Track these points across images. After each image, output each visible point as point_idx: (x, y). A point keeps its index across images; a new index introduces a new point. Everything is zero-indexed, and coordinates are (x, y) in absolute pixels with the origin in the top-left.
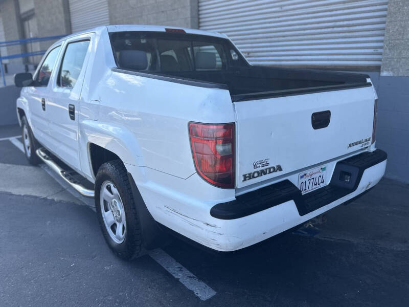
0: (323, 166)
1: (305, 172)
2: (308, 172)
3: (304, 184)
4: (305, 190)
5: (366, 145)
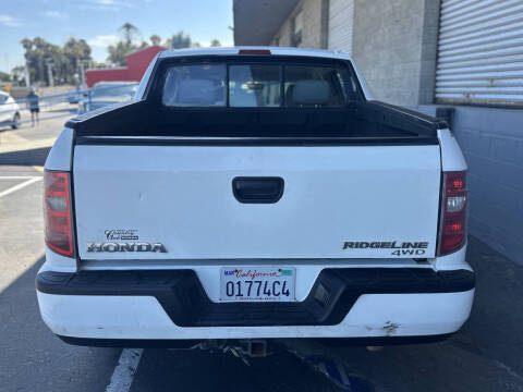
0: (285, 267)
1: (238, 267)
2: (245, 268)
3: (236, 286)
4: (239, 295)
5: (411, 253)
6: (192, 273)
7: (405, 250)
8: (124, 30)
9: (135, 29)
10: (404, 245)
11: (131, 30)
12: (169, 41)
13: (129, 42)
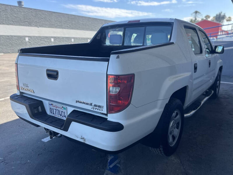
0: (64, 106)
1: (52, 103)
2: (54, 104)
3: (52, 110)
4: (53, 113)
5: (96, 109)
6: (41, 102)
7: (96, 108)
8: (194, 14)
9: (199, 13)
10: (95, 105)
11: (198, 14)
12: (214, 17)
13: (196, 19)
